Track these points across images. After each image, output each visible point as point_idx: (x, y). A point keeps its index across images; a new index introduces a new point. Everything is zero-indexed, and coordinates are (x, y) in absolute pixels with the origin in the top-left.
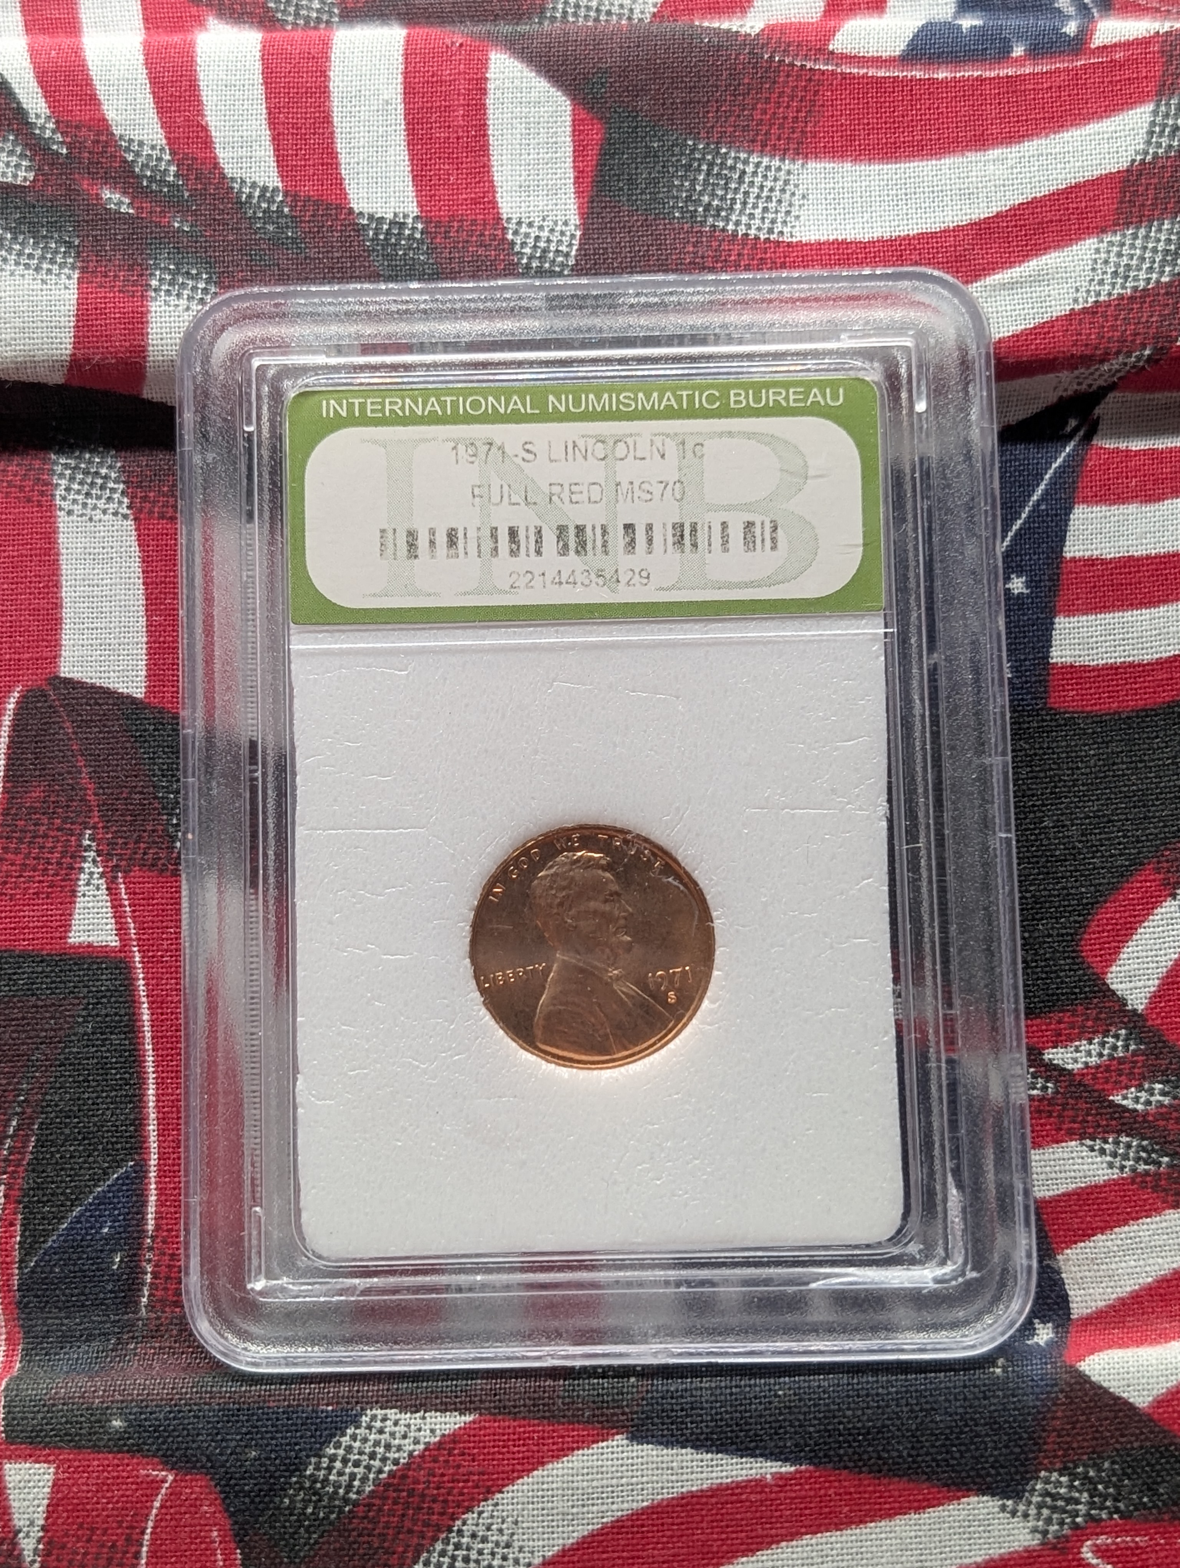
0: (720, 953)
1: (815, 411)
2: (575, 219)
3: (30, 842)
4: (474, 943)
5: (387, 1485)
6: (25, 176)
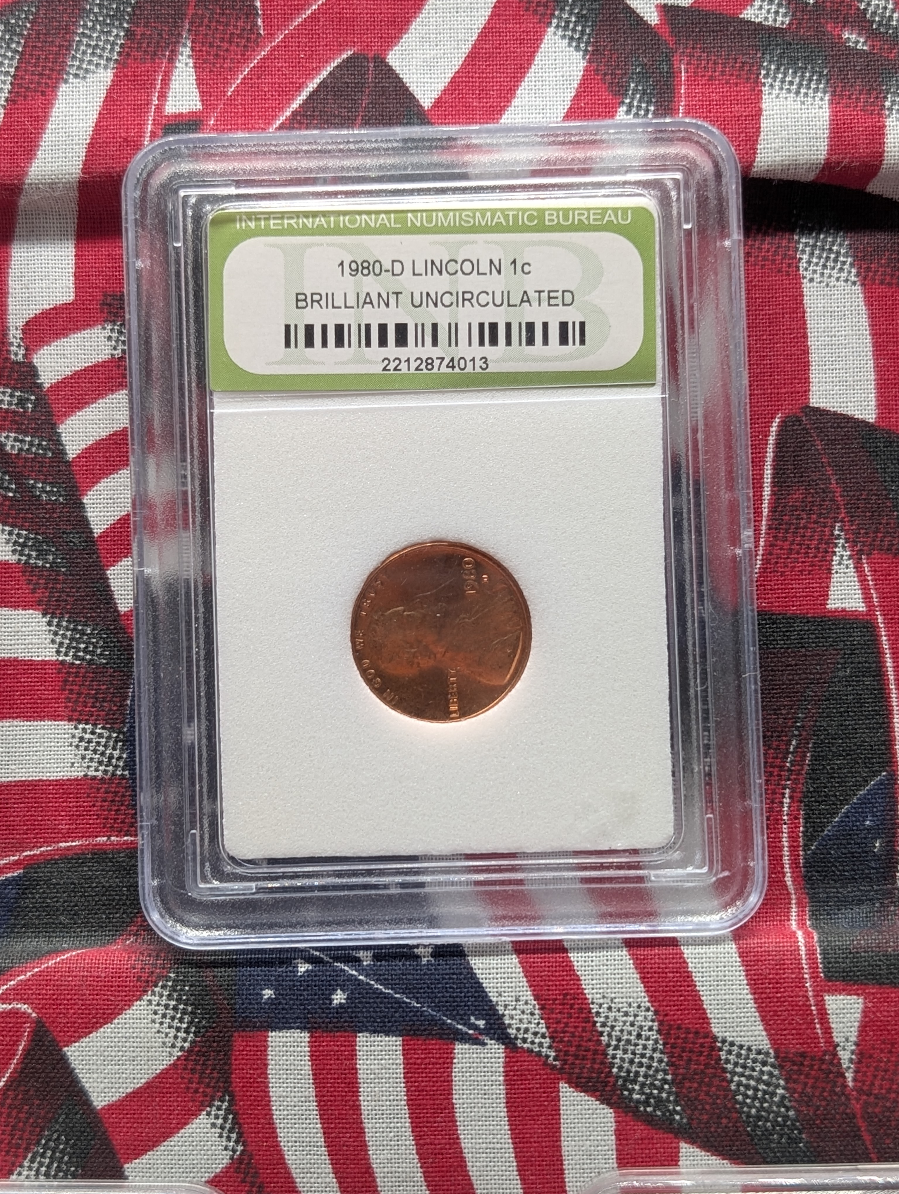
3: (794, 533)
6: (782, 20)
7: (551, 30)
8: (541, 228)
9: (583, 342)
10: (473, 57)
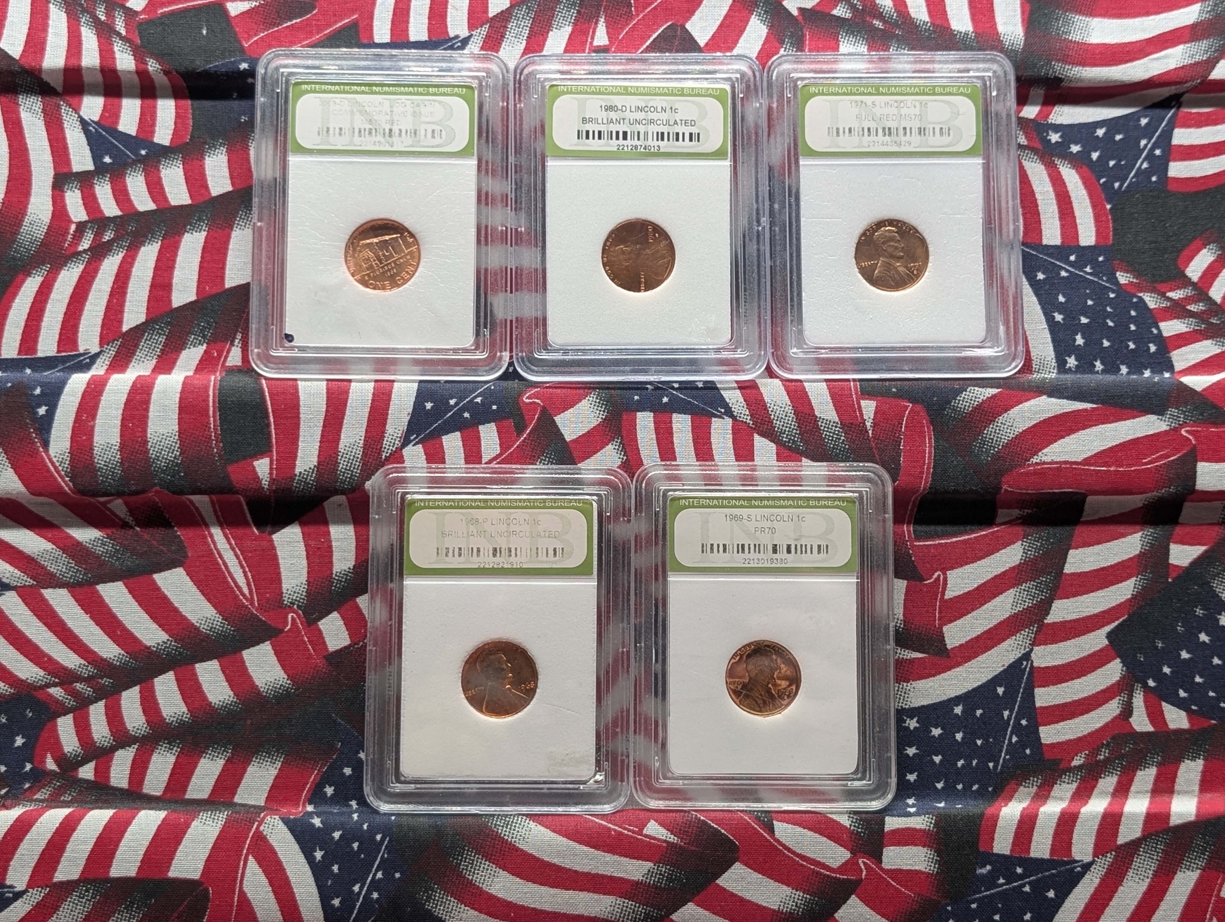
0: (931, 258)
1: (961, 94)
2: (1022, 34)
4: (856, 254)
5: (976, 408)
6: (848, 15)
7: (753, 16)
8: (683, 95)
9: (698, 141)
10: (721, 26)
